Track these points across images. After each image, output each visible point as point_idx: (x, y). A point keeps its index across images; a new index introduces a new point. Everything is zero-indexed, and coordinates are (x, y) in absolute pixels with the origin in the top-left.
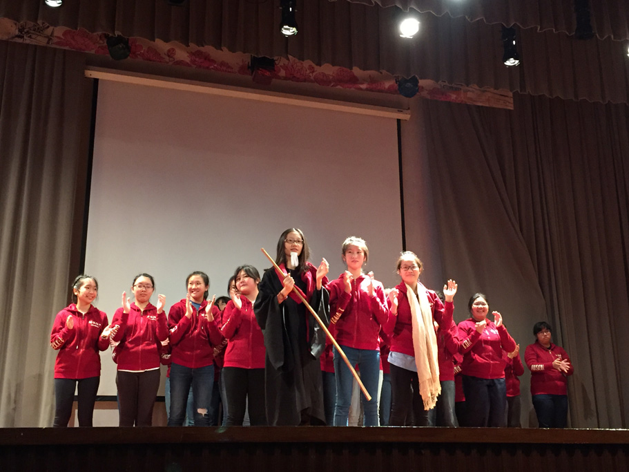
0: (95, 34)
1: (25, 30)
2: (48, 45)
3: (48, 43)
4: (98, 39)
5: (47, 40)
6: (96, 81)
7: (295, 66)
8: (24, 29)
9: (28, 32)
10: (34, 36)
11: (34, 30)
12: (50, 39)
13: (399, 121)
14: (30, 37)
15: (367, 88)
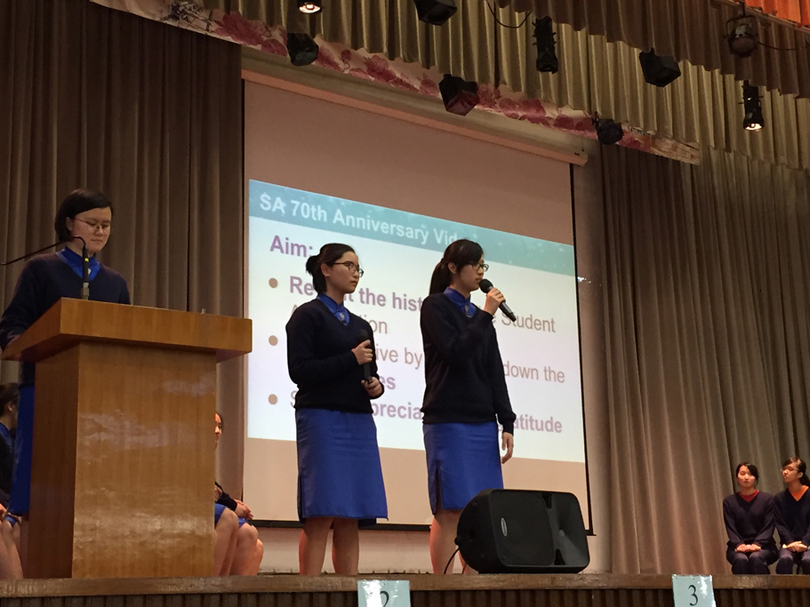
1: (181, 9)
2: (209, 34)
3: (208, 30)
5: (205, 27)
8: (178, 6)
9: (183, 12)
10: (191, 19)
11: (190, 10)
12: (209, 25)
13: (571, 165)
14: (186, 19)
15: (555, 125)
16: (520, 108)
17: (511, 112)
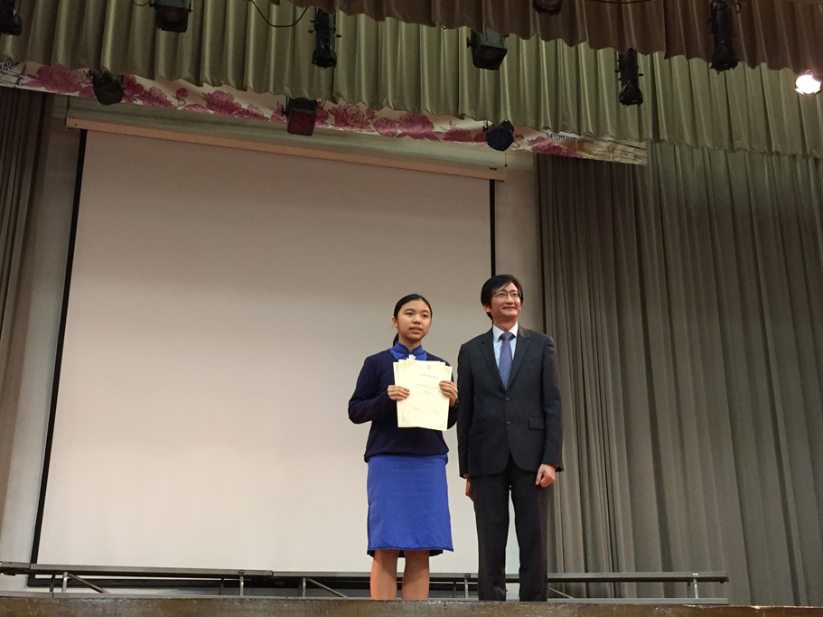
0: (81, 70)
2: (17, 86)
3: (17, 83)
4: (85, 77)
5: (15, 80)
6: (84, 133)
7: (348, 110)
11: (0, 68)
12: (19, 80)
13: (492, 182)
15: (446, 139)
16: (401, 126)
17: (387, 131)
